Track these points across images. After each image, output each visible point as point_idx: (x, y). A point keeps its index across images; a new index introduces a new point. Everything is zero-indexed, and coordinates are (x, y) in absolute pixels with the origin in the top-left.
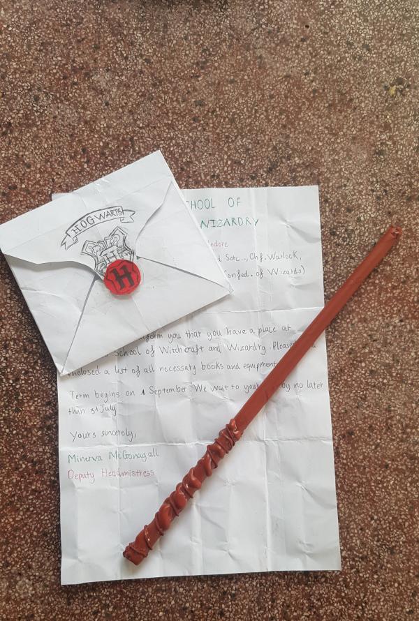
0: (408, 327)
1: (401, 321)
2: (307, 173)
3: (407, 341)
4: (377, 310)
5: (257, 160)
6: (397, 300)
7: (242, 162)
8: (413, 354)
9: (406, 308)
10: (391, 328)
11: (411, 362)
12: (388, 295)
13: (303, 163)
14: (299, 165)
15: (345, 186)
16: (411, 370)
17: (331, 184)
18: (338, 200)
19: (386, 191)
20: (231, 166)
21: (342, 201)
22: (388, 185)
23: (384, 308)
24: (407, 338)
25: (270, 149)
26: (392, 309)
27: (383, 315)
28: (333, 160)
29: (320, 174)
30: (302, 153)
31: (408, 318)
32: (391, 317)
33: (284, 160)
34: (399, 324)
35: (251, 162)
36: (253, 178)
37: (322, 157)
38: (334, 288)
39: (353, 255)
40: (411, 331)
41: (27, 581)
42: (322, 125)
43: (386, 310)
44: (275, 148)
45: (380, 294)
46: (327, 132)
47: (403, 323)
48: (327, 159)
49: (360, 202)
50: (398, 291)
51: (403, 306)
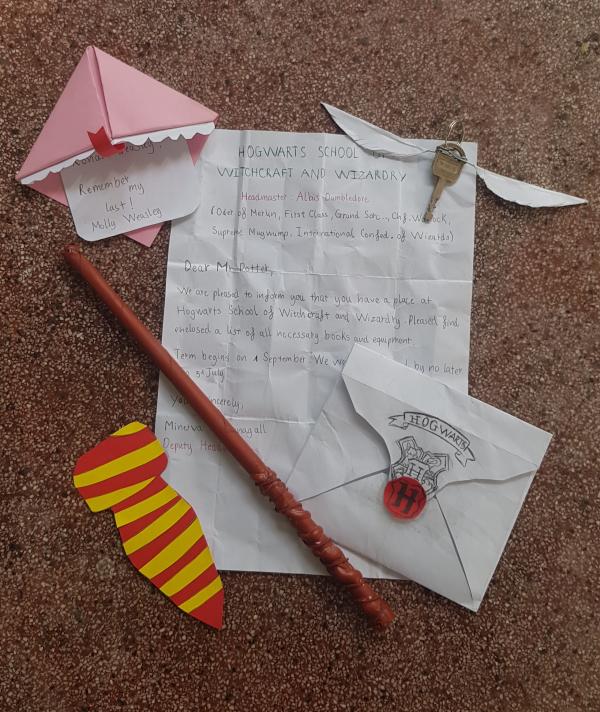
0: (576, 320)
1: (568, 312)
2: (477, 131)
3: (572, 336)
4: (541, 296)
5: (420, 111)
6: (566, 287)
7: (403, 112)
8: (577, 352)
9: (575, 298)
10: (555, 319)
11: (575, 361)
12: (556, 280)
13: (473, 120)
14: (467, 122)
15: (519, 150)
16: (573, 370)
17: (502, 147)
18: (509, 166)
19: (565, 161)
20: (391, 115)
21: (513, 167)
22: (568, 155)
23: (550, 295)
24: (573, 333)
25: (436, 101)
26: (559, 296)
27: (547, 303)
28: (508, 120)
29: (491, 134)
30: (473, 108)
31: (576, 310)
32: (557, 306)
33: (451, 115)
34: (565, 316)
35: (414, 113)
36: (414, 132)
37: (495, 115)
38: (493, 265)
39: (520, 230)
40: (578, 325)
41: (109, 560)
42: (499, 79)
43: (552, 298)
44: (442, 100)
45: (546, 278)
46: (503, 87)
47: (569, 315)
48: (500, 118)
49: (534, 170)
50: (568, 277)
51: (572, 295)
